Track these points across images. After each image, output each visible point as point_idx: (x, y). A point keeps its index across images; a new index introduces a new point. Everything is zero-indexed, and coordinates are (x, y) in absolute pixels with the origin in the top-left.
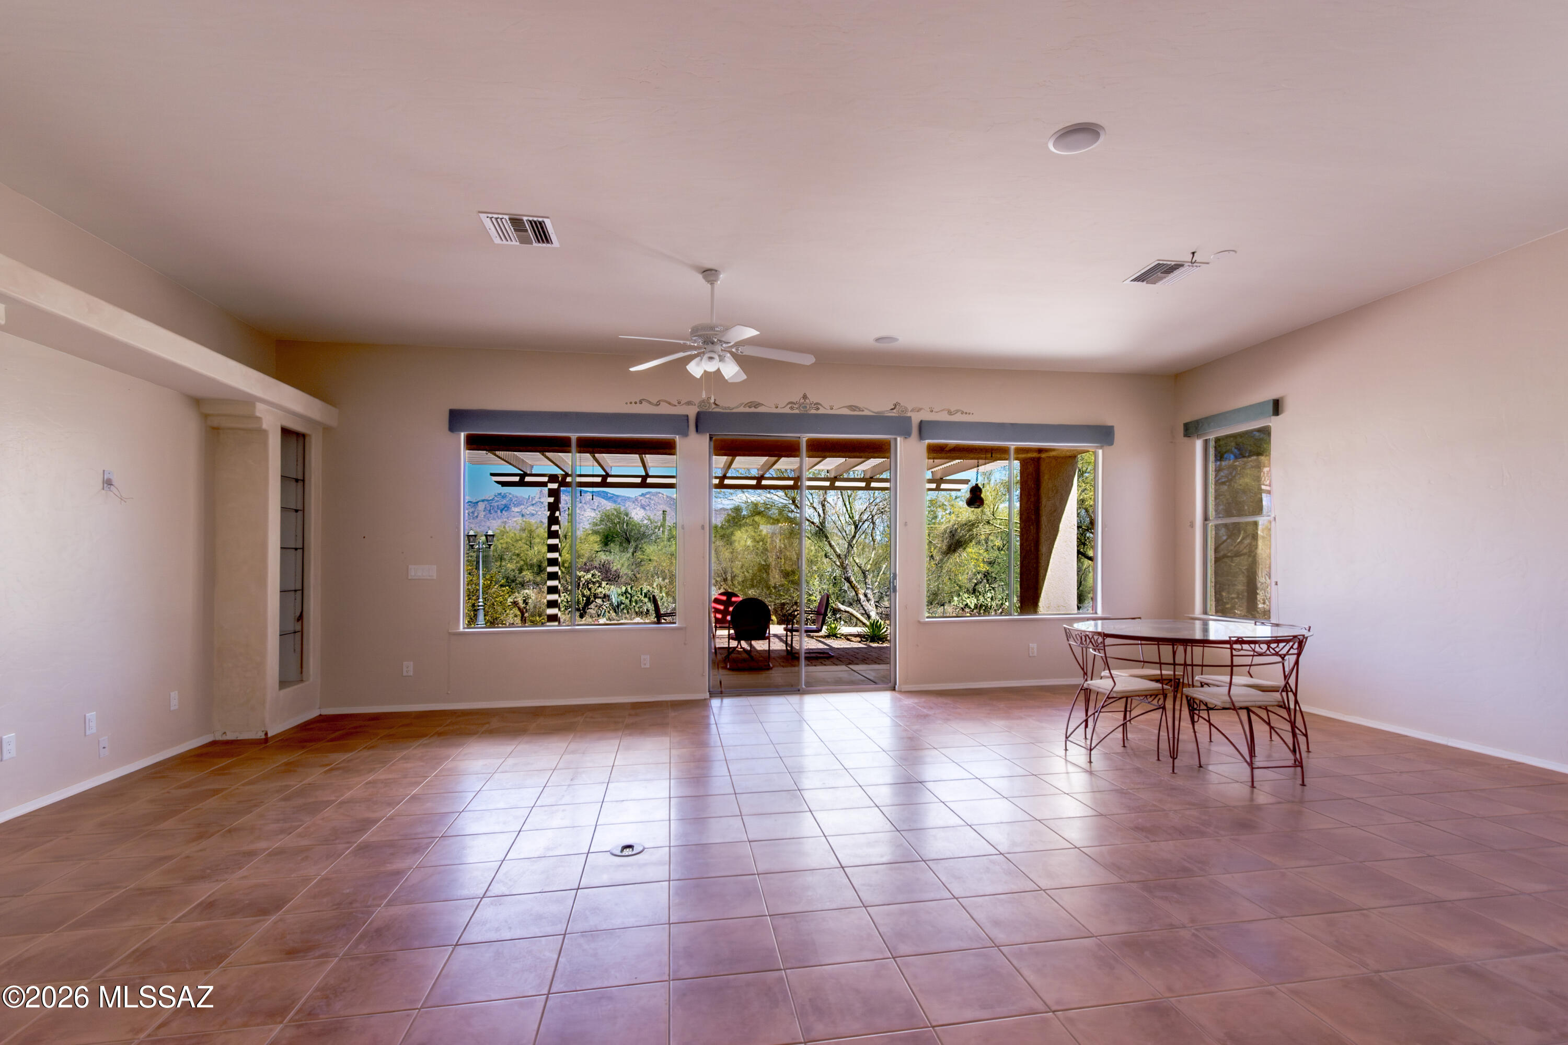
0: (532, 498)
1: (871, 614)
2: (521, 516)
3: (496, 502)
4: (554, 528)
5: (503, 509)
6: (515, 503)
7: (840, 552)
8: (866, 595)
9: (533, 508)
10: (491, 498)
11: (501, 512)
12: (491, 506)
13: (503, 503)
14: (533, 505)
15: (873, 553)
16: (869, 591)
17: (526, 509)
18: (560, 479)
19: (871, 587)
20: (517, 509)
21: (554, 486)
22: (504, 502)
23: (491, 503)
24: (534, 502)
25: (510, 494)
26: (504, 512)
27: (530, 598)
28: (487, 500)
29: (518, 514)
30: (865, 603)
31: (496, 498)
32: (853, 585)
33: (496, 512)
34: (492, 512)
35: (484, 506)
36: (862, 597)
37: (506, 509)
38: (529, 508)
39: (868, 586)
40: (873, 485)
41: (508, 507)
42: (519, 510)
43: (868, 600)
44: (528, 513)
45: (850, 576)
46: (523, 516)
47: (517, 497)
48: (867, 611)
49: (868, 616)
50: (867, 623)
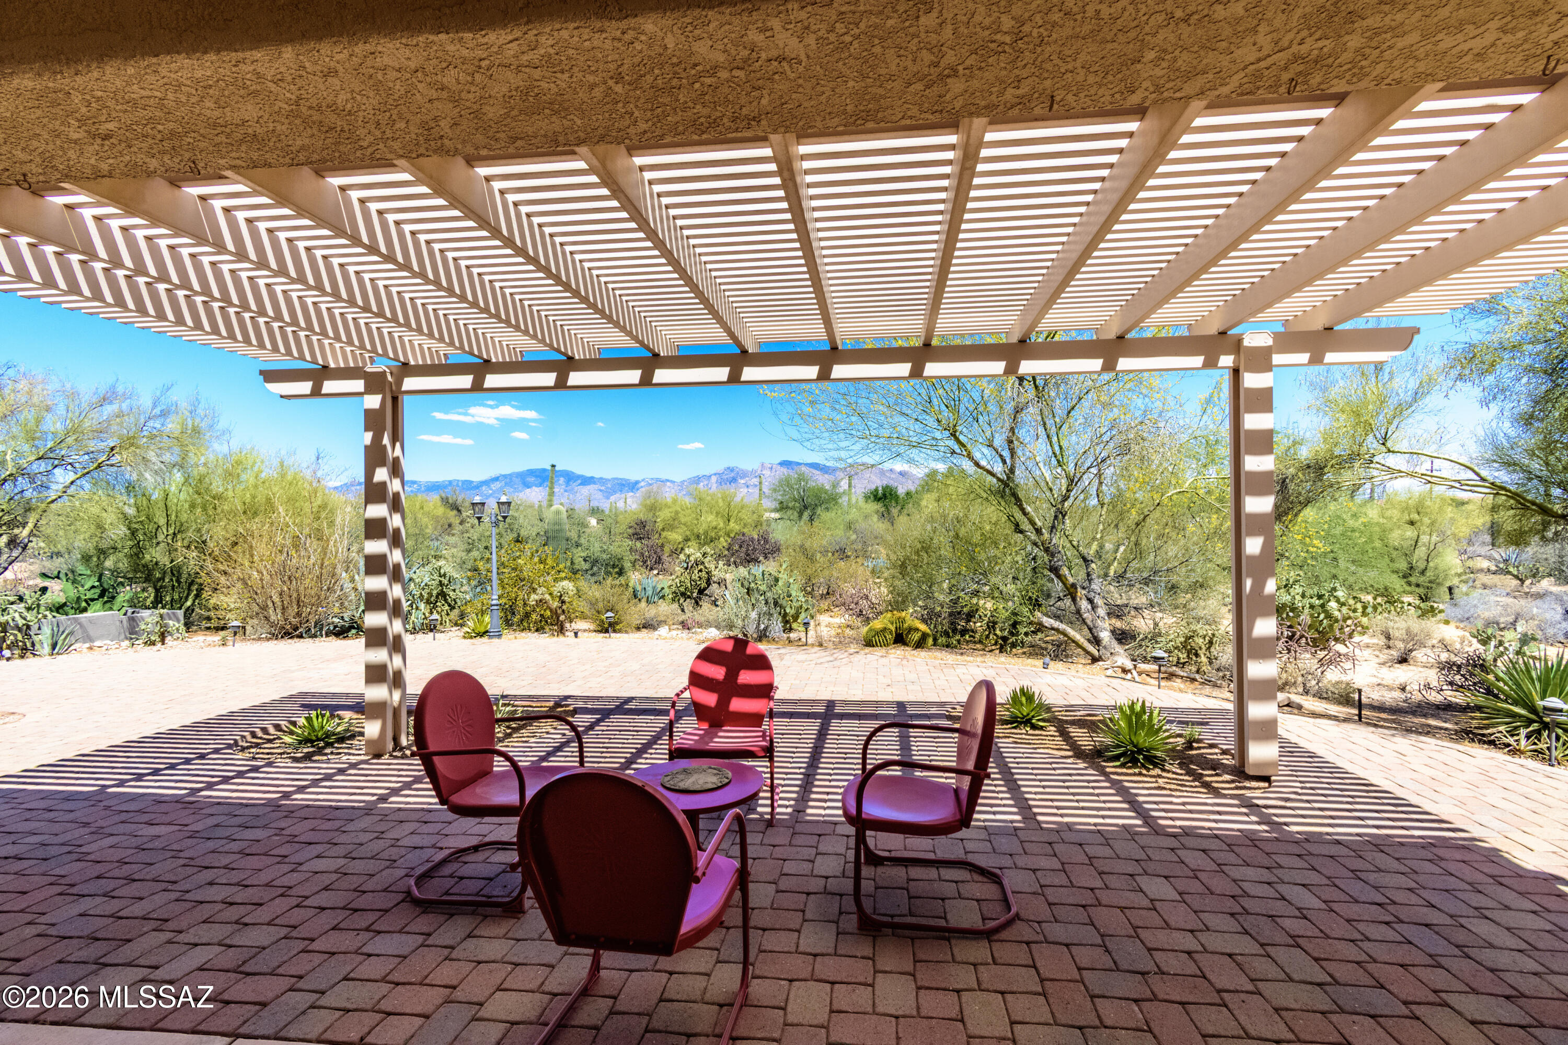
1: (1102, 635)
3: (726, 475)
7: (1040, 524)
11: (730, 484)
12: (722, 479)
13: (731, 476)
17: (750, 480)
23: (722, 476)
26: (732, 484)
27: (567, 593)
33: (726, 484)
36: (1083, 603)
37: (734, 481)
38: (753, 480)
42: (743, 483)
47: (743, 470)
49: (1096, 641)
50: (1096, 653)
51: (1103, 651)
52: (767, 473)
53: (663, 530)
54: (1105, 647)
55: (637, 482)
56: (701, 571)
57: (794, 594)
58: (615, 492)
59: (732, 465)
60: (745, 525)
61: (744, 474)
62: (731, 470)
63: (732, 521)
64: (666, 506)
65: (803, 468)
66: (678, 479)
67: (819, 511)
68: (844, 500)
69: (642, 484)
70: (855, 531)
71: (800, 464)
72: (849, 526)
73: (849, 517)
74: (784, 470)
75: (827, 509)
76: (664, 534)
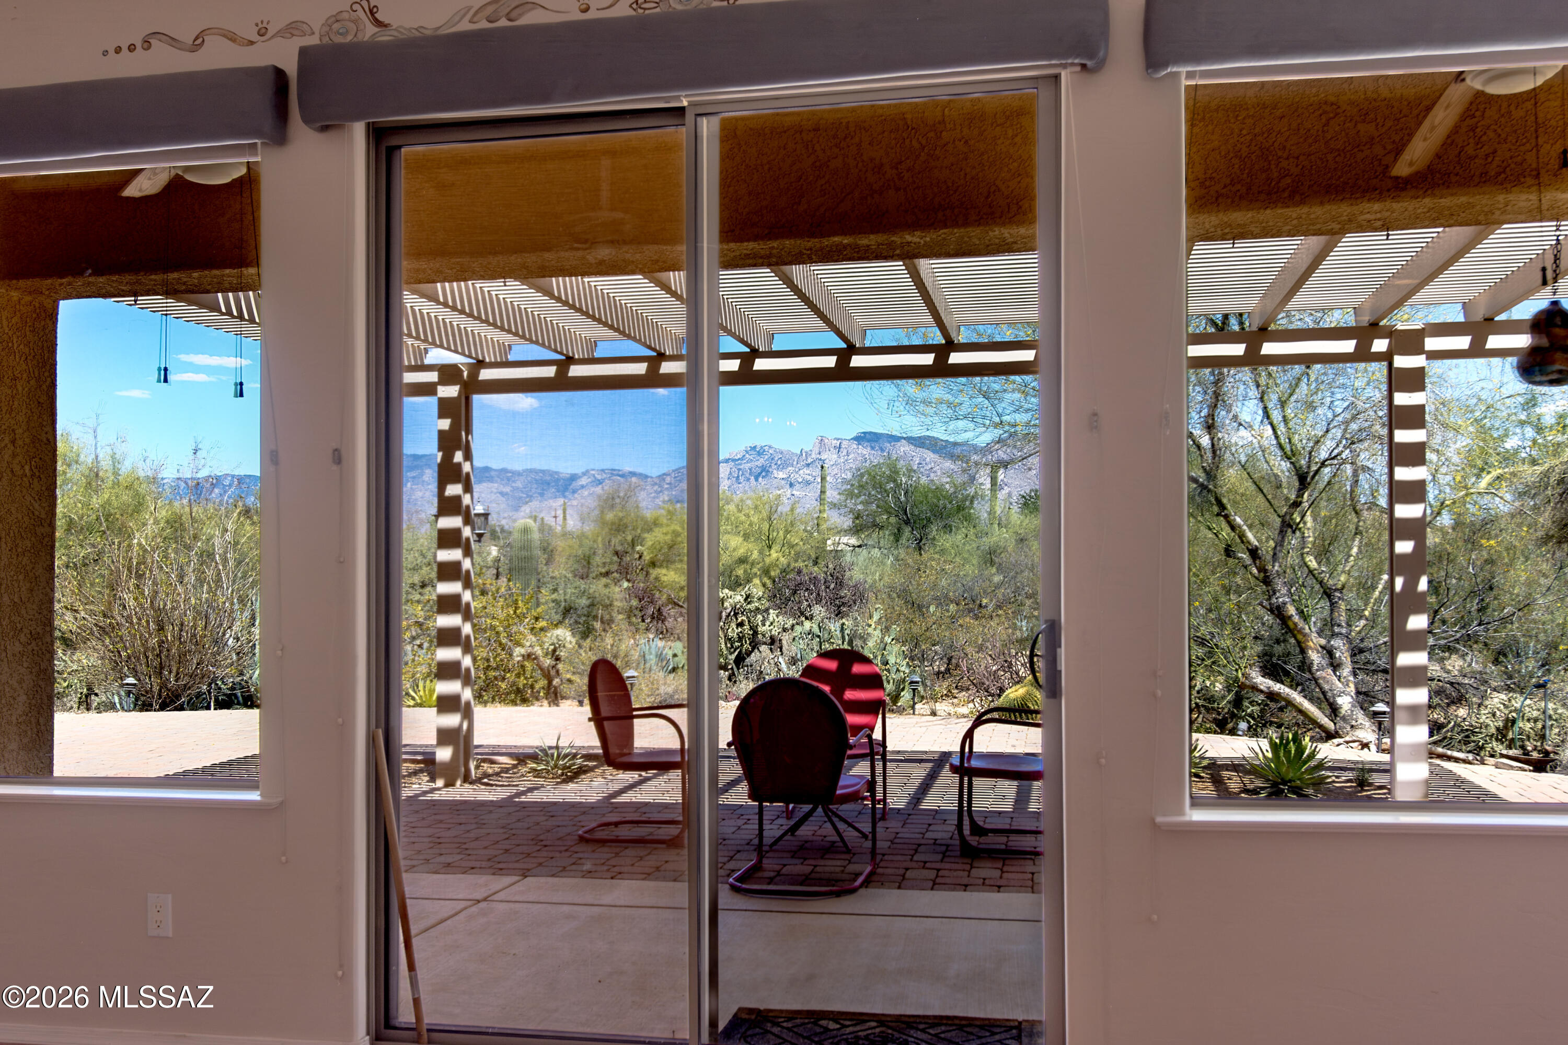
0: (806, 452)
1: (1340, 701)
2: (788, 486)
3: (747, 462)
4: (453, 490)
5: (760, 474)
6: (779, 462)
7: (1256, 543)
8: (1329, 652)
9: (808, 472)
10: (739, 456)
11: (756, 480)
12: (739, 470)
13: (759, 463)
14: (808, 465)
15: (1356, 543)
16: (1337, 643)
17: (797, 473)
18: (465, 374)
19: (1344, 631)
20: (781, 475)
21: (450, 391)
22: (761, 461)
23: (741, 464)
24: (809, 461)
25: (770, 447)
26: (760, 479)
27: (564, 646)
28: (734, 460)
29: (783, 482)
30: (1326, 675)
31: (747, 456)
32: (1292, 626)
33: (748, 480)
34: (742, 479)
35: (728, 470)
36: (1315, 657)
37: (764, 474)
38: (801, 472)
39: (1336, 629)
40: (1269, 348)
41: (768, 471)
42: (785, 476)
43: (1335, 666)
44: (800, 480)
45: (1285, 603)
46: (791, 485)
47: (782, 453)
48: (1329, 694)
49: (1334, 710)
50: (1331, 726)
51: (1341, 723)
52: (830, 457)
53: (653, 564)
54: (1344, 719)
55: (573, 478)
56: (741, 625)
57: (892, 660)
58: (530, 498)
59: (759, 443)
60: (798, 554)
61: (785, 461)
62: (758, 451)
63: (775, 548)
64: (656, 523)
65: (904, 448)
66: (654, 472)
67: (933, 530)
68: (981, 510)
69: (584, 481)
70: (1000, 569)
71: (897, 439)
72: (990, 557)
73: (987, 542)
74: (865, 451)
75: (948, 528)
76: (654, 572)
